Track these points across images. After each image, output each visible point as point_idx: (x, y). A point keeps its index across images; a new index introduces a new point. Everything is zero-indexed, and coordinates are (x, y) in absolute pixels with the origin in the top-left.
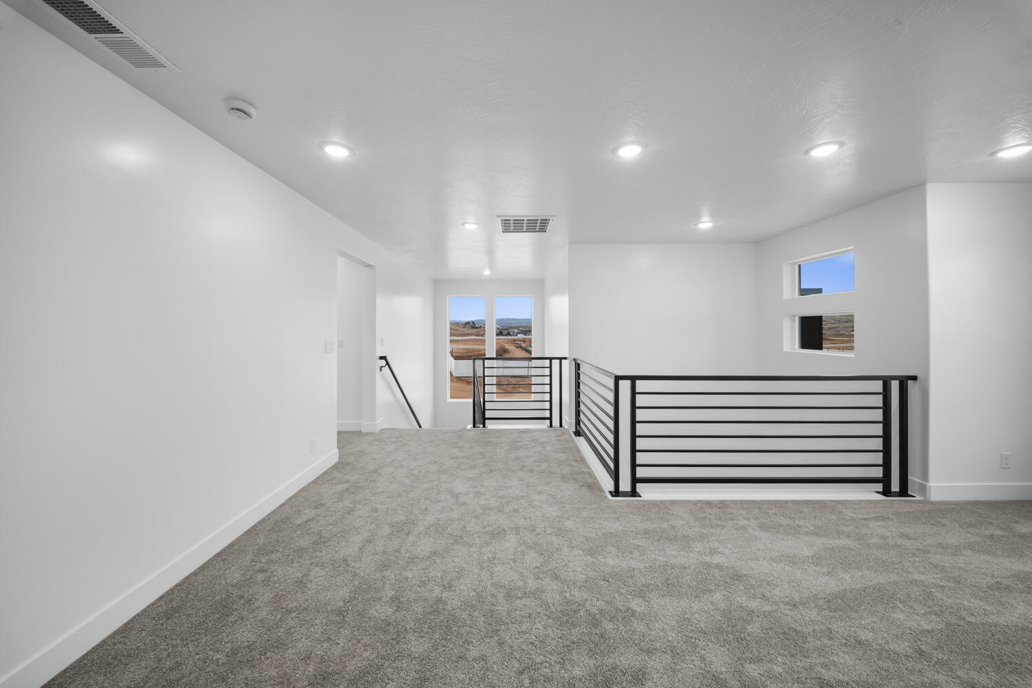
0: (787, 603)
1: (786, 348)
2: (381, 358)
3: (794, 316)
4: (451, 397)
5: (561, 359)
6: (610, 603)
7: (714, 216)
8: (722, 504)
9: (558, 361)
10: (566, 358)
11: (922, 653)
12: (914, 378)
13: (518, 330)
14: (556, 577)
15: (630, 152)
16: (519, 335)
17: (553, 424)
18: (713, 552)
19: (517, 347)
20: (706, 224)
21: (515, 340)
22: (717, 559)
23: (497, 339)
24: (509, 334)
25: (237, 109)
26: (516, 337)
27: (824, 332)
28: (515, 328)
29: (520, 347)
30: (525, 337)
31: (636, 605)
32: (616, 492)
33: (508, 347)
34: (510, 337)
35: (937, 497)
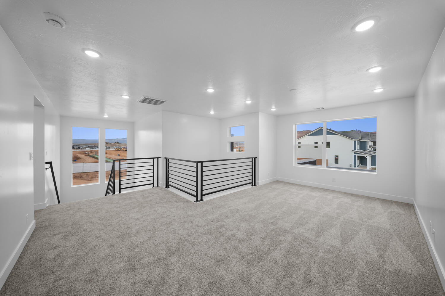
0: (249, 211)
1: (228, 151)
2: (47, 163)
3: (230, 142)
4: (74, 185)
5: (158, 158)
6: (217, 226)
7: (214, 111)
8: (225, 196)
9: (157, 159)
10: (160, 158)
11: (271, 211)
12: (256, 157)
13: (86, 146)
14: (199, 226)
15: (211, 91)
16: (87, 149)
17: (155, 186)
18: (230, 207)
19: (87, 156)
20: (212, 113)
21: (84, 152)
22: (232, 208)
23: (73, 151)
24: (79, 148)
25: (56, 21)
26: (85, 150)
27: (234, 146)
28: (84, 145)
29: (89, 155)
30: (92, 150)
31: (223, 223)
32: (197, 201)
33: (79, 155)
34: (80, 150)
35: (260, 184)
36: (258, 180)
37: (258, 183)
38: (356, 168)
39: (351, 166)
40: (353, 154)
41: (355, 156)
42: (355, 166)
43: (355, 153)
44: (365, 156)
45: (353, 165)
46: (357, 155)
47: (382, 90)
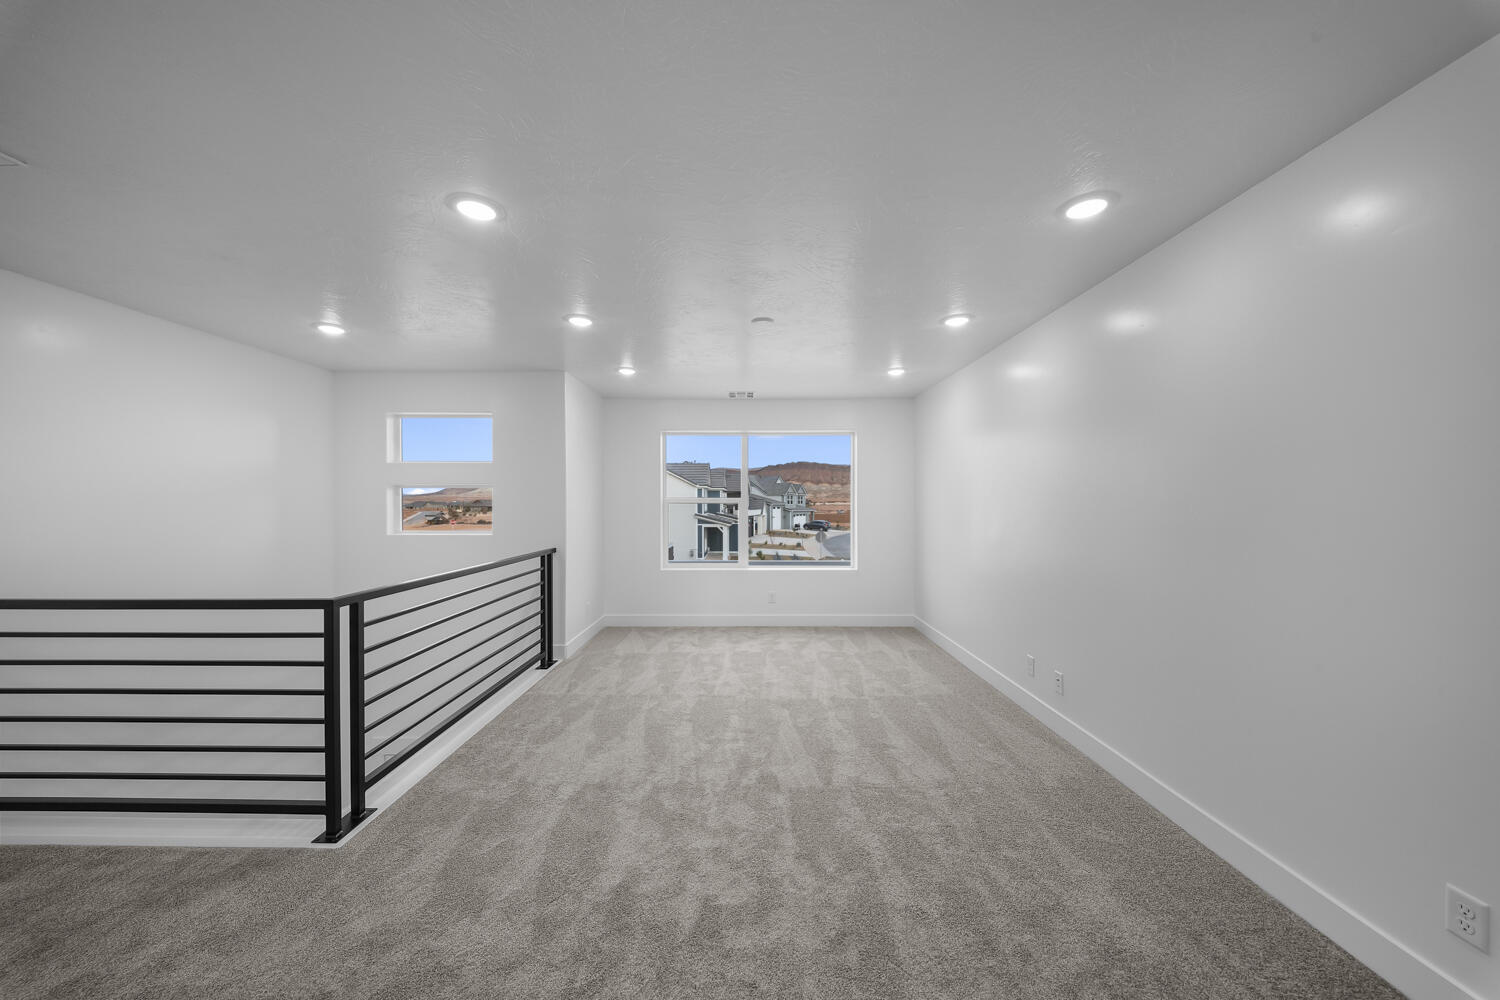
6: (595, 908)
12: (554, 550)
20: (333, 328)
22: (567, 791)
31: (608, 881)
32: (332, 832)
35: (569, 654)
36: (563, 640)
37: (562, 649)
38: (703, 558)
39: (692, 555)
40: (697, 525)
41: (700, 528)
42: (700, 556)
43: (700, 521)
44: (718, 526)
45: (696, 553)
46: (704, 526)
47: (902, 372)
